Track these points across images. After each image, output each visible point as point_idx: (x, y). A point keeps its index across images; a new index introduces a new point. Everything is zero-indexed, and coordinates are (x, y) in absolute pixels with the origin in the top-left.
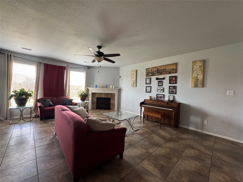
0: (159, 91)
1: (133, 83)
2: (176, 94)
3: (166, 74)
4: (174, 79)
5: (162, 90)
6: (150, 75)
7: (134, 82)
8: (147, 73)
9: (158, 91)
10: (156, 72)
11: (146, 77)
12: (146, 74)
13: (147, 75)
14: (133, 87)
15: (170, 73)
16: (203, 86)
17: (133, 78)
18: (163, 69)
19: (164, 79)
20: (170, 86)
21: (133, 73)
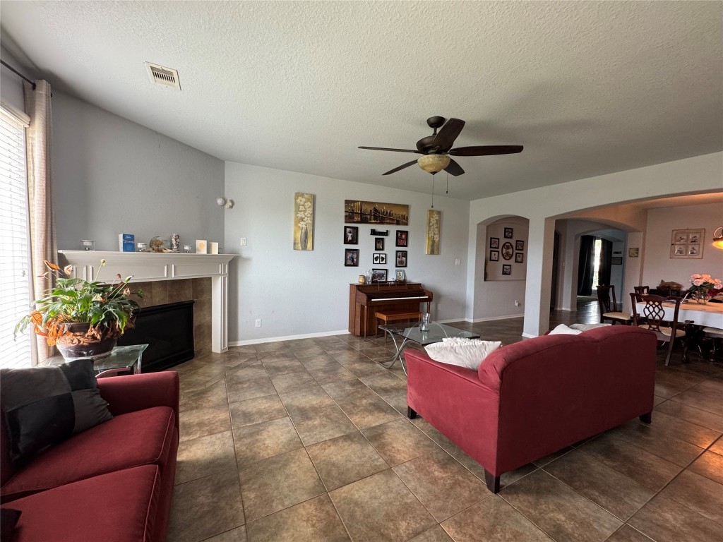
0: (378, 262)
1: (303, 237)
2: (406, 266)
3: (392, 223)
4: (404, 236)
5: (383, 259)
6: (356, 219)
7: (306, 234)
8: (347, 214)
9: (375, 262)
10: (370, 215)
11: (346, 222)
12: (346, 216)
13: (349, 217)
14: (300, 248)
15: (398, 223)
16: (438, 254)
17: (302, 219)
18: (387, 213)
19: (386, 234)
20: (397, 251)
21: (302, 203)
